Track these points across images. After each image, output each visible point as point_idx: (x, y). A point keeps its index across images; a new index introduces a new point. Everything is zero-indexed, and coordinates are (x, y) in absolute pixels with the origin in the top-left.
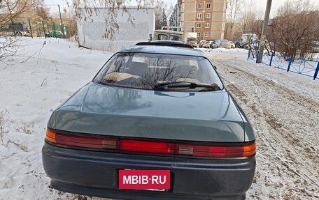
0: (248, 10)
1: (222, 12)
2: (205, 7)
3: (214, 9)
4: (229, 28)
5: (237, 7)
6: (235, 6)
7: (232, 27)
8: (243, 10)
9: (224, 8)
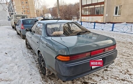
0: (43, 4)
1: (33, 5)
2: (25, 3)
3: (30, 4)
4: (37, 12)
5: (39, 3)
6: (37, 3)
7: (38, 12)
8: (41, 4)
9: (34, 3)
